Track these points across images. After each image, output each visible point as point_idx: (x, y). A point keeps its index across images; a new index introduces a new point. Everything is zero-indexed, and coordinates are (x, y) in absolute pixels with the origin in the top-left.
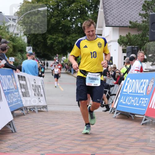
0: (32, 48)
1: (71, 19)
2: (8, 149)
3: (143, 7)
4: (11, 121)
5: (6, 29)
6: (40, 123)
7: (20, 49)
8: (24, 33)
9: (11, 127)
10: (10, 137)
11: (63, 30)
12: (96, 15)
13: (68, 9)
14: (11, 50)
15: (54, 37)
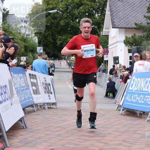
0: (42, 48)
2: (20, 144)
3: (147, 9)
4: (23, 117)
5: (19, 30)
6: (50, 120)
7: (31, 49)
8: (35, 34)
9: (22, 123)
10: (22, 132)
11: (72, 31)
12: (103, 17)
13: (76, 12)
14: (23, 50)
15: (64, 38)
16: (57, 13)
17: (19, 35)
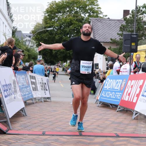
1: (70, 37)
2: (20, 128)
5: (24, 43)
6: (44, 110)
8: (36, 45)
9: (23, 112)
10: (22, 119)
14: (27, 57)
16: (53, 30)
17: (24, 47)
